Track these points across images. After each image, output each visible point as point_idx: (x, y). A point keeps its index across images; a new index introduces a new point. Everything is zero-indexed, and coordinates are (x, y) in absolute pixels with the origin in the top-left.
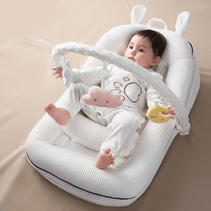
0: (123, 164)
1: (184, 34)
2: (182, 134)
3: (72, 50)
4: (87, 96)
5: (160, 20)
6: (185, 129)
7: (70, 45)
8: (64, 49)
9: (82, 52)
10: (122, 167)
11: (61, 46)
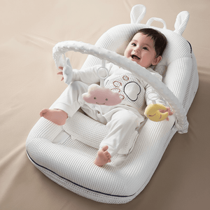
0: (123, 162)
1: (182, 33)
2: (180, 133)
3: (72, 49)
4: (87, 94)
5: (160, 19)
6: (184, 127)
7: (70, 43)
8: (64, 47)
9: (81, 50)
10: (121, 165)
11: (62, 44)
